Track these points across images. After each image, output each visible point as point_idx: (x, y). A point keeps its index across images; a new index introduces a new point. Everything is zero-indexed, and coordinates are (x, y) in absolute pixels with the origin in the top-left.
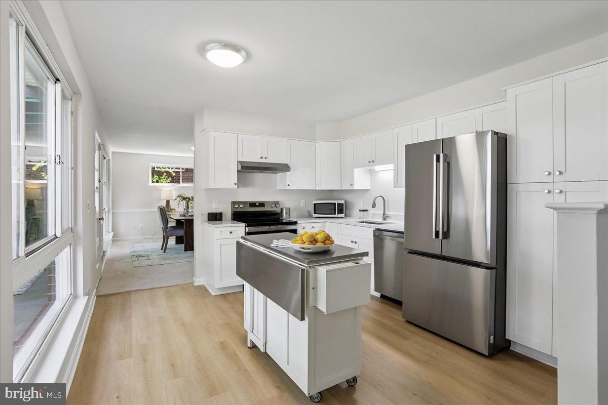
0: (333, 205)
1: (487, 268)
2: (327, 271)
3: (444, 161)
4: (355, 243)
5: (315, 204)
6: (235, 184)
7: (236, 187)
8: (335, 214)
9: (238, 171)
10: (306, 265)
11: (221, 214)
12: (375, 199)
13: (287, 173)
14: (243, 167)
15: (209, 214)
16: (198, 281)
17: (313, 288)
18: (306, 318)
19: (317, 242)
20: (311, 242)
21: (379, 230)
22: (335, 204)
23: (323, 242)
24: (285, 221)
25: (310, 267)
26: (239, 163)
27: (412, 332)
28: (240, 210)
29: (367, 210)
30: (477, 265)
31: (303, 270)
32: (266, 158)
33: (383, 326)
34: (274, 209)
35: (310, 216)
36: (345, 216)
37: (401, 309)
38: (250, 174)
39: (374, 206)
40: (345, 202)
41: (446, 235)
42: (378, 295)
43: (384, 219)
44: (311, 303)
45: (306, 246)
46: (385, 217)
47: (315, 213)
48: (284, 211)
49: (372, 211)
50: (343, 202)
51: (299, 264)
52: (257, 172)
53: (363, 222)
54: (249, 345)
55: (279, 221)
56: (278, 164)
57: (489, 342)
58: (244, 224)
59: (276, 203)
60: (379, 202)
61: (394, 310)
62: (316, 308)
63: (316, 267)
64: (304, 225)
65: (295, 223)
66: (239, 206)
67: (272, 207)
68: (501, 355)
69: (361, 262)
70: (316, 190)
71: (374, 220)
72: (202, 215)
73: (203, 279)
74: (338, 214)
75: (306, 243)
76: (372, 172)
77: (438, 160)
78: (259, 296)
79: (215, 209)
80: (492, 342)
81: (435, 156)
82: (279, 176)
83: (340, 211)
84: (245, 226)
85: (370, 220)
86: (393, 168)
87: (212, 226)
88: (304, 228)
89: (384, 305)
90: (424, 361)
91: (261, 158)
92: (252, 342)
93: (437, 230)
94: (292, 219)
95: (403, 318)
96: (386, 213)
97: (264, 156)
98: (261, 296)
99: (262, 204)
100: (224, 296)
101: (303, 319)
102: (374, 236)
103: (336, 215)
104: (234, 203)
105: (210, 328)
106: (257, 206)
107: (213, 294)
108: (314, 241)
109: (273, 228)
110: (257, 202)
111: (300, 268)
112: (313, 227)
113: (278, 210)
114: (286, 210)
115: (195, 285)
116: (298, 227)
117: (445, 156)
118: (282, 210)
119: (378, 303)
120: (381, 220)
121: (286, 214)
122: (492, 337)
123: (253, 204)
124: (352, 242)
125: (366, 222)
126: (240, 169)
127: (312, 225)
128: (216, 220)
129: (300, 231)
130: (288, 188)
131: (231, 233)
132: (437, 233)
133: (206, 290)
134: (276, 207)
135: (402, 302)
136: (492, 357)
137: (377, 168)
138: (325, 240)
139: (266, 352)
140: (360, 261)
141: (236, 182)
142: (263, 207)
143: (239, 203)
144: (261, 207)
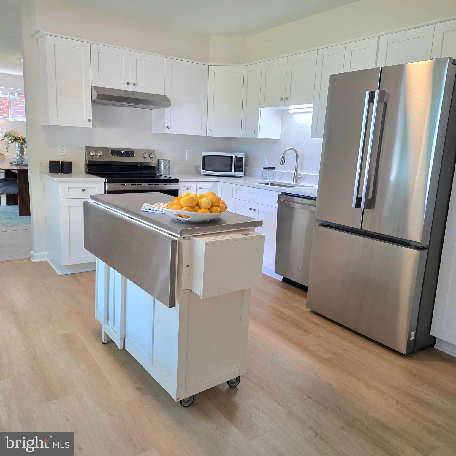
0: (230, 158)
1: (418, 248)
2: (206, 244)
3: (380, 101)
4: (254, 210)
5: (204, 157)
6: (89, 121)
7: (90, 125)
8: (231, 171)
9: (93, 102)
10: (179, 236)
11: (69, 164)
12: (285, 152)
13: (167, 109)
14: (99, 96)
15: (51, 162)
16: (38, 256)
17: (188, 266)
18: (177, 304)
19: (200, 208)
20: (192, 208)
21: (286, 194)
22: (232, 157)
23: (208, 209)
24: (162, 178)
25: (184, 238)
26: (93, 89)
27: (316, 324)
28: (97, 159)
29: (273, 168)
30: (406, 244)
31: (174, 242)
32: (134, 84)
33: (282, 317)
34: (148, 161)
35: (198, 173)
36: (245, 174)
37: (305, 296)
38: (113, 108)
39: (283, 162)
40: (246, 156)
41: (370, 204)
42: (280, 278)
43: (296, 180)
44: (184, 285)
45: (183, 212)
46: (297, 178)
47: (204, 169)
48: (162, 165)
49: (280, 169)
50: (242, 155)
51: (170, 234)
52: (122, 105)
53: (268, 184)
54: (103, 340)
55: (154, 177)
56: (153, 95)
57: (409, 338)
58: (103, 180)
59: (151, 153)
60: (291, 158)
61: (297, 297)
62: (190, 291)
63: (191, 238)
64: (187, 185)
65: (176, 181)
66: (96, 153)
67: (145, 158)
68: (421, 354)
69: (252, 234)
70: (206, 137)
71: (283, 181)
72: (41, 163)
73: (46, 253)
74: (235, 171)
75: (184, 208)
76: (284, 115)
77: (371, 100)
78: (116, 276)
79: (61, 157)
80: (412, 338)
81: (368, 93)
82: (154, 112)
83: (239, 168)
84: (105, 182)
85: (277, 181)
86: (312, 110)
87: (55, 179)
88: (188, 189)
89: (286, 291)
90: (326, 360)
91: (128, 84)
92: (107, 336)
93: (359, 196)
94: (173, 176)
95: (307, 307)
96: (299, 173)
97: (132, 82)
98: (118, 275)
99: (130, 153)
100: (74, 275)
101: (172, 305)
102: (279, 202)
103: (232, 173)
104: (88, 149)
105: (51, 316)
106: (122, 155)
107: (59, 273)
108: (196, 205)
109: (146, 186)
110: (123, 150)
111: (170, 238)
112: (200, 188)
113: (154, 163)
114: (164, 163)
115: (34, 260)
116: (181, 187)
117: (382, 94)
118: (159, 162)
119: (279, 288)
120: (291, 182)
121: (165, 168)
122: (413, 333)
123: (116, 152)
124: (250, 209)
125: (271, 184)
126: (95, 98)
127: (199, 185)
128: (62, 172)
129: (182, 193)
130: (167, 131)
131: (83, 190)
132: (359, 200)
133: (49, 268)
134: (151, 158)
135: (307, 287)
136: (410, 357)
137: (292, 108)
138: (212, 206)
139: (124, 349)
140: (250, 233)
141: (91, 118)
142: (132, 156)
143: (97, 149)
144: (129, 156)
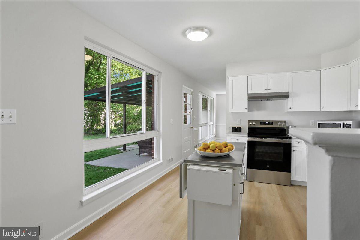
5: (319, 124)
6: (246, 109)
7: (247, 111)
11: (240, 128)
13: (289, 99)
15: (233, 127)
22: (340, 124)
28: (253, 126)
34: (281, 126)
50: (350, 122)
56: (279, 93)
58: (247, 135)
59: (283, 122)
65: (291, 138)
66: (253, 123)
67: (279, 125)
70: (320, 112)
72: (230, 128)
79: (237, 125)
84: (247, 137)
88: (299, 143)
91: (266, 90)
97: (268, 89)
99: (270, 123)
104: (249, 121)
106: (266, 124)
110: (267, 121)
113: (285, 127)
116: (293, 141)
118: (288, 127)
123: (263, 123)
126: (249, 99)
128: (237, 132)
130: (290, 110)
131: (237, 140)
134: (283, 125)
141: (247, 108)
142: (271, 124)
143: (252, 121)
144: (270, 124)
